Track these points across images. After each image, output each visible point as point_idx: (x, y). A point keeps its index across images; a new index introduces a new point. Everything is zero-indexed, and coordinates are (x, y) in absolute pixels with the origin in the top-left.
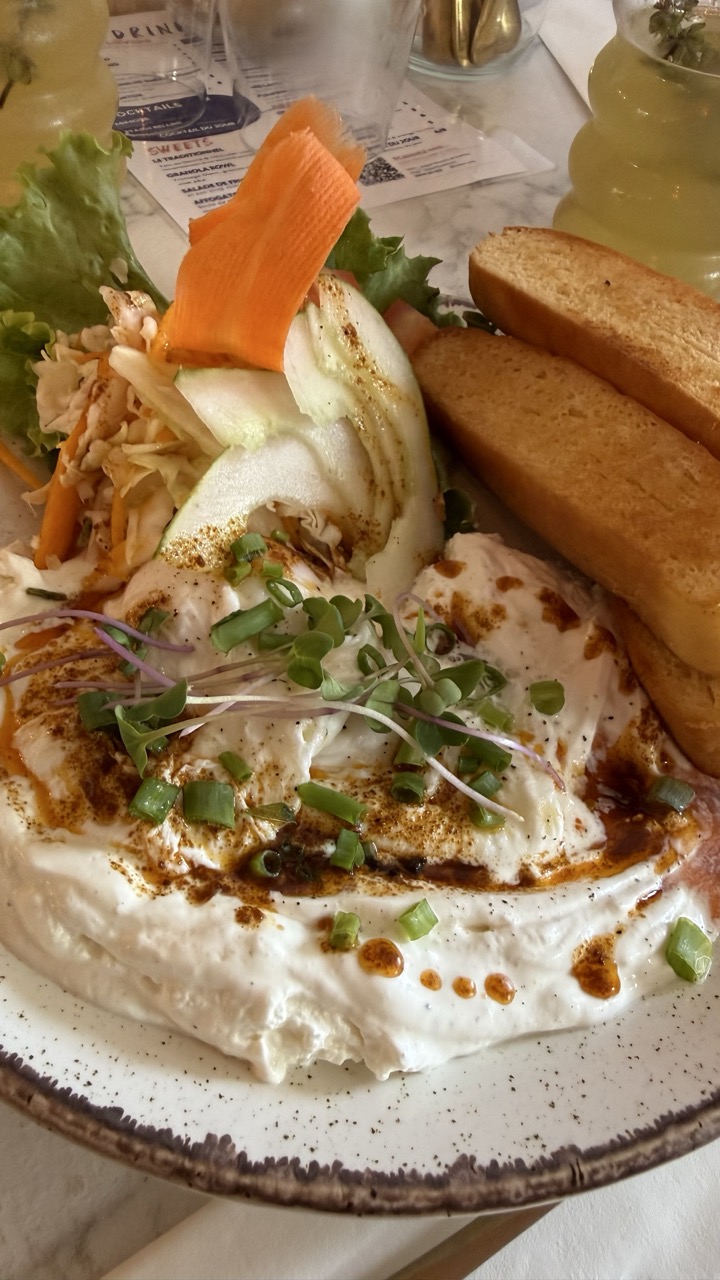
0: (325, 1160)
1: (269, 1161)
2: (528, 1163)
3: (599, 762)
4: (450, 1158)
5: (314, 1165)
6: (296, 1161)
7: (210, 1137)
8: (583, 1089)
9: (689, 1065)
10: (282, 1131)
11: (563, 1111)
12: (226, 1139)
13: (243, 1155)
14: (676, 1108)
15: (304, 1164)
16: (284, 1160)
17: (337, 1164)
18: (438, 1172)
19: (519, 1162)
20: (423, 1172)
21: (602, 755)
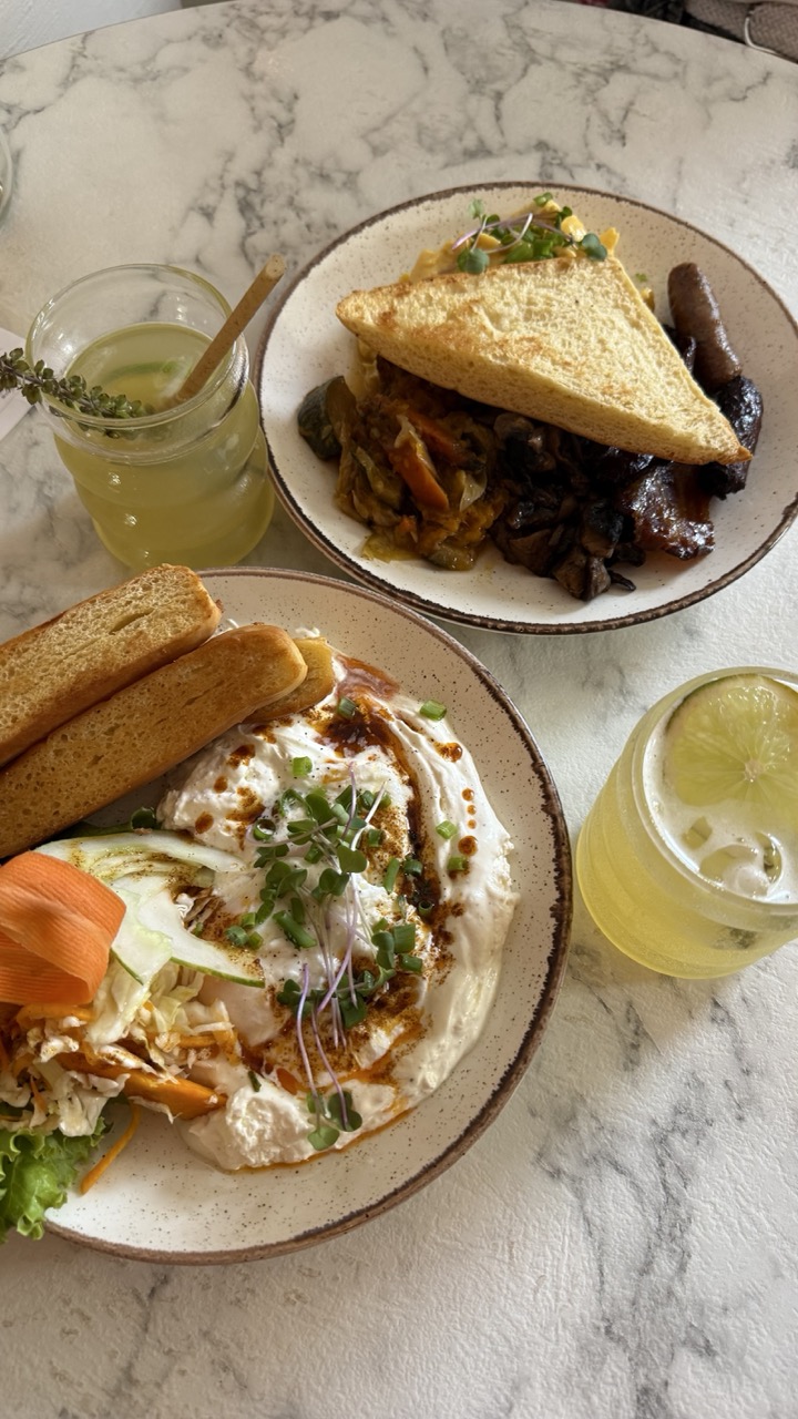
0: (553, 866)
1: (557, 889)
2: (541, 783)
3: (331, 741)
4: (544, 815)
5: (556, 870)
6: (555, 878)
7: (552, 916)
8: (504, 761)
9: (489, 716)
10: (543, 887)
11: (516, 770)
12: (551, 909)
13: (557, 900)
14: (510, 724)
15: (556, 874)
16: (556, 883)
17: (554, 860)
18: (550, 819)
19: (541, 787)
20: (551, 825)
21: (326, 740)
